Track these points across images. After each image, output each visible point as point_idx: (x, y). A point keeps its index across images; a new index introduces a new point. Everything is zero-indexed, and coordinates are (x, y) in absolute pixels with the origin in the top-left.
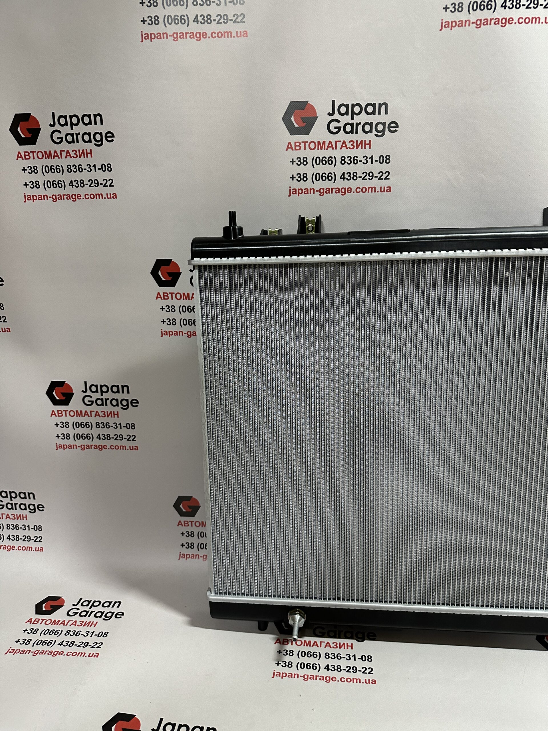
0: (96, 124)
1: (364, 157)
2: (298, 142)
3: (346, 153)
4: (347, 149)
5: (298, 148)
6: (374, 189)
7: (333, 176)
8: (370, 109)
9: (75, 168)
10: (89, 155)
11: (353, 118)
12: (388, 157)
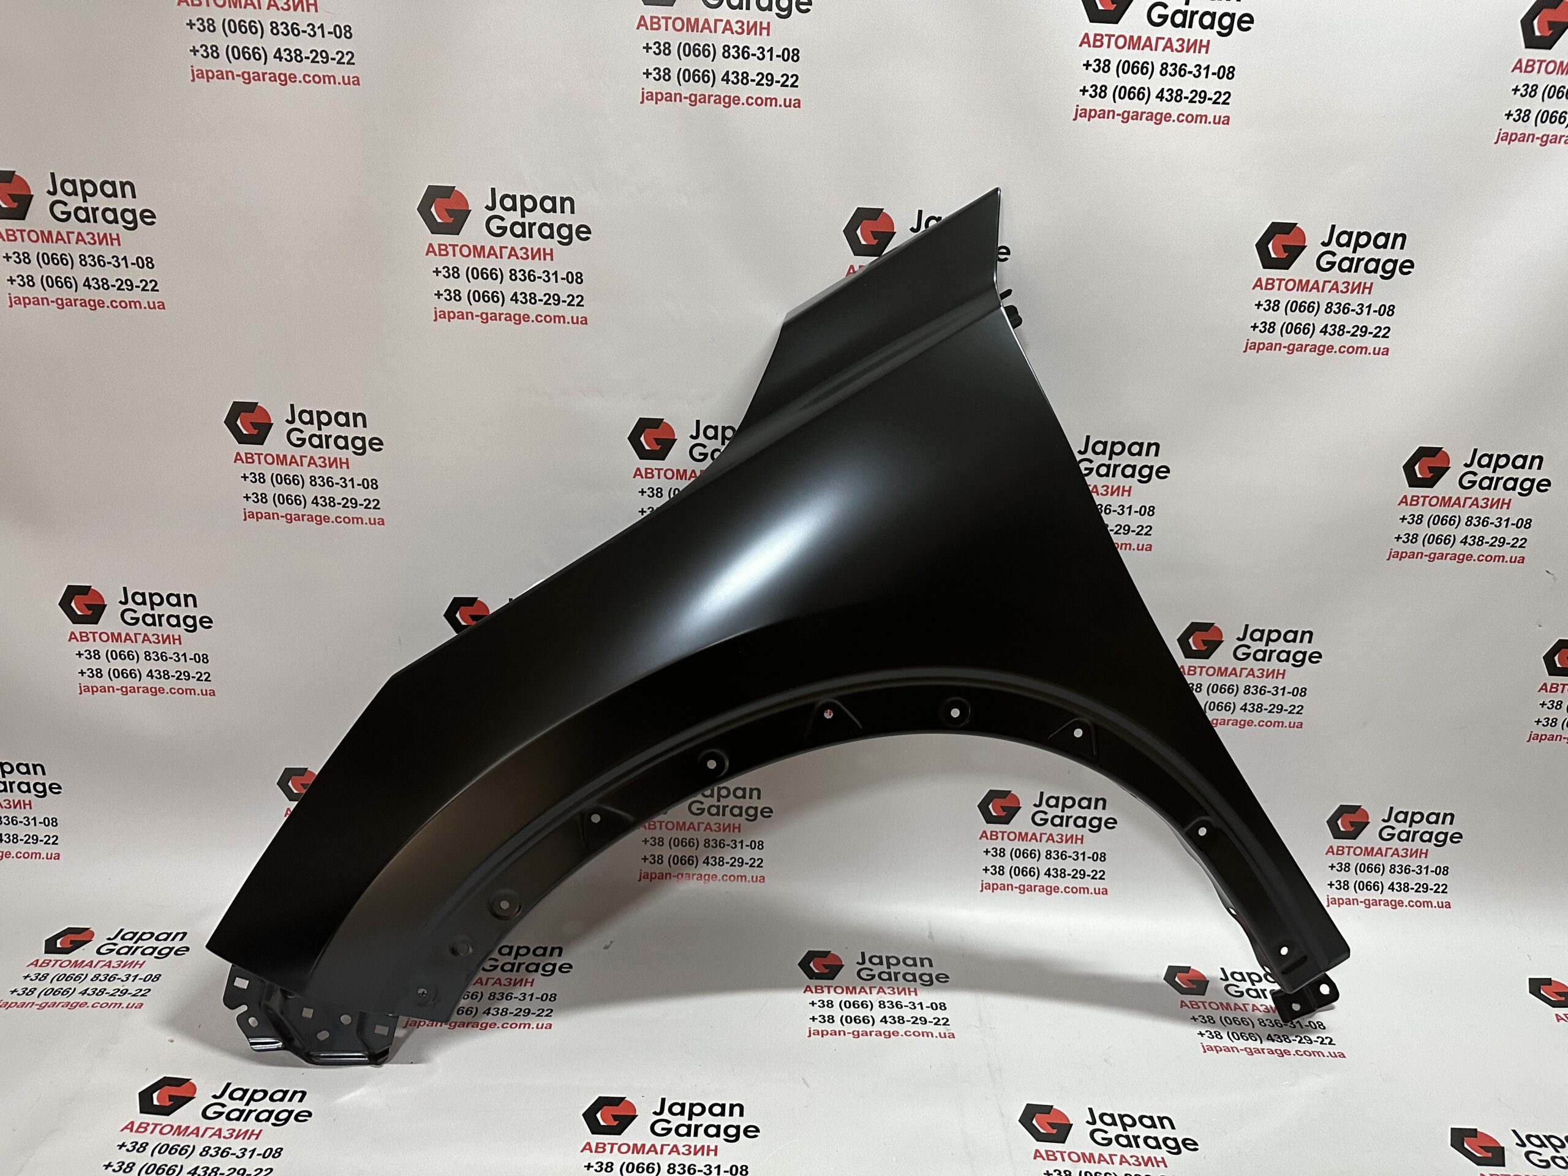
0: (124, 196)
1: (544, 272)
2: (443, 245)
3: (517, 264)
4: (518, 258)
5: (444, 252)
6: (562, 319)
7: (500, 296)
8: (548, 205)
9: (93, 260)
10: (115, 242)
11: (523, 216)
12: (579, 275)
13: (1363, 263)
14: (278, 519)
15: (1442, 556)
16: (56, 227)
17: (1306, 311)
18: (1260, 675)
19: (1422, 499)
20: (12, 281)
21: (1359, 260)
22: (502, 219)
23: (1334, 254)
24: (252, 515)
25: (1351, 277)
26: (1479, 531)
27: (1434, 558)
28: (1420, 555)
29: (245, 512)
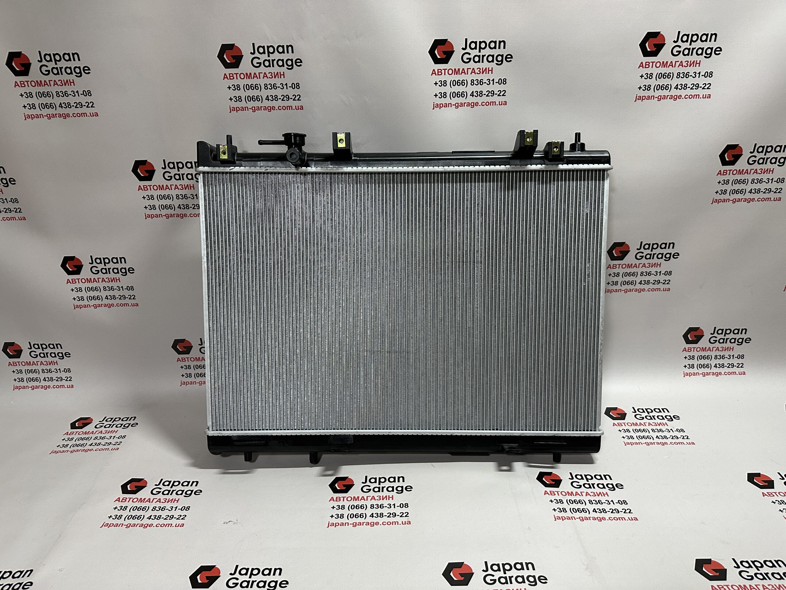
0: (74, 60)
1: (281, 84)
2: (231, 74)
5: (232, 78)
6: (291, 107)
7: (260, 98)
8: (281, 50)
9: (62, 94)
10: (72, 84)
11: (269, 56)
12: (298, 84)
13: (695, 51)
14: (162, 217)
15: (739, 200)
16: (43, 78)
17: (667, 78)
18: (648, 266)
19: (729, 171)
20: (25, 107)
21: (693, 49)
22: (259, 59)
23: (680, 47)
24: (149, 216)
25: (690, 58)
26: (758, 186)
27: (735, 201)
28: (728, 200)
29: (145, 215)
